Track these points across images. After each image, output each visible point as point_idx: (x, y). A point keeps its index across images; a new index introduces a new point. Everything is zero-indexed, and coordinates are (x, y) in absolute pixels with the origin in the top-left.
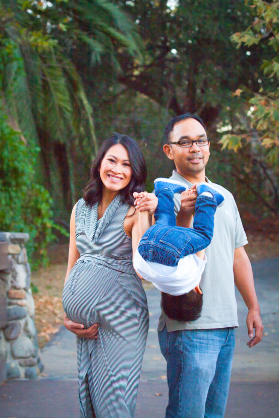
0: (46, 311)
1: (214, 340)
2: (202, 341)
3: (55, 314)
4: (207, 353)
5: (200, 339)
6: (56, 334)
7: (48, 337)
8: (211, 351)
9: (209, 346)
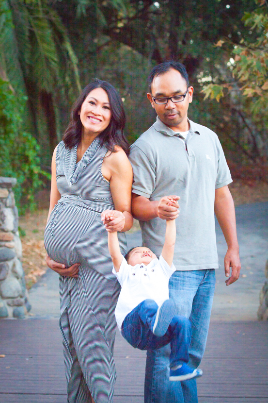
0: (33, 254)
1: (190, 277)
2: (178, 278)
4: (183, 289)
6: (43, 276)
7: (35, 278)
8: (187, 288)
9: (185, 283)
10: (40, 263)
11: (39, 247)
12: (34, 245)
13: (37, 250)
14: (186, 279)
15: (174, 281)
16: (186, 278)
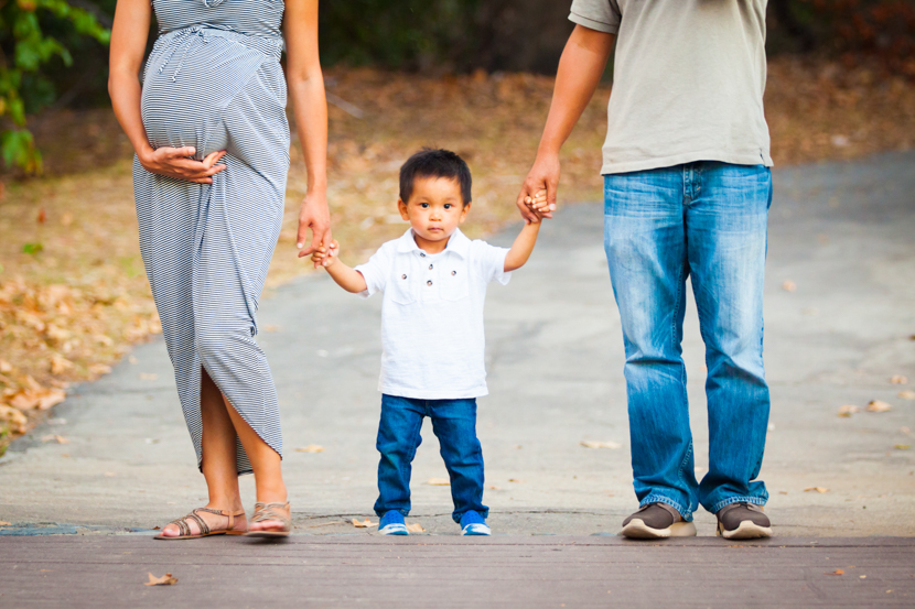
0: (17, 330)
1: (640, 191)
2: (618, 192)
3: (52, 343)
4: (625, 215)
5: (616, 189)
6: (54, 411)
7: (22, 419)
8: (632, 213)
9: (628, 202)
10: (43, 363)
11: (38, 308)
12: (19, 300)
13: (32, 319)
14: (633, 195)
15: (613, 198)
16: (632, 193)
